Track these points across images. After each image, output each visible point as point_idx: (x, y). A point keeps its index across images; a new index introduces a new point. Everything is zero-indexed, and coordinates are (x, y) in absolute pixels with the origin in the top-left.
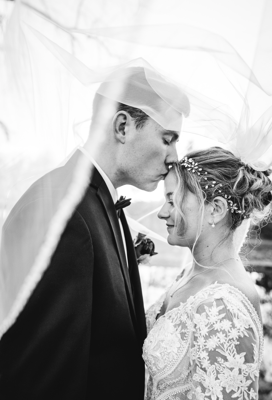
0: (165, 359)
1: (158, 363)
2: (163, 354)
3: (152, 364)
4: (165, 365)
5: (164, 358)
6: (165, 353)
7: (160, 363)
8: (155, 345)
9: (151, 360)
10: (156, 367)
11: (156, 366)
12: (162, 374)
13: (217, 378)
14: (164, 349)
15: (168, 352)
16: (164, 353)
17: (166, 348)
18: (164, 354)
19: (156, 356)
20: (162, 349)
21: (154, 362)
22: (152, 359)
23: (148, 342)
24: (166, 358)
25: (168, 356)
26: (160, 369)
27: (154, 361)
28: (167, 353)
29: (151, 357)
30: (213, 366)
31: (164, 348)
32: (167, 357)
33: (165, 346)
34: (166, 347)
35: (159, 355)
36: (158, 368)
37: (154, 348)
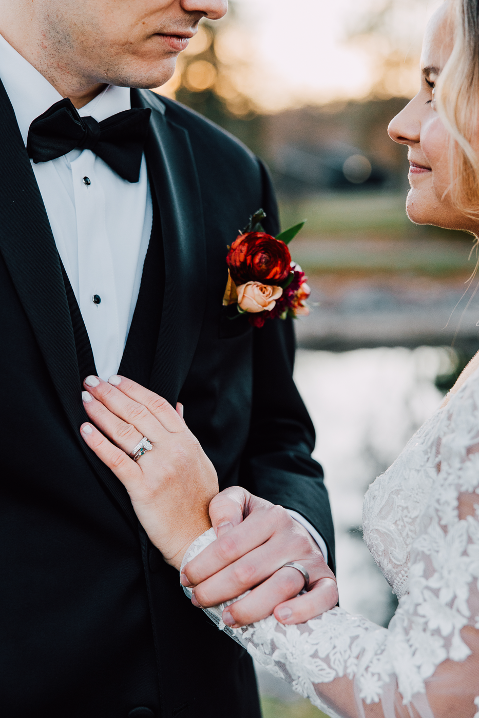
0: (407, 535)
1: (392, 548)
2: (400, 523)
3: (380, 554)
4: (408, 550)
5: (404, 534)
6: (406, 519)
7: (395, 548)
8: (383, 503)
9: (376, 542)
10: (390, 561)
11: (390, 559)
12: (405, 578)
13: (465, 553)
14: (402, 511)
15: (413, 516)
16: (403, 520)
17: (407, 508)
18: (402, 524)
19: (384, 530)
20: (398, 512)
21: (383, 548)
22: (379, 539)
23: (368, 500)
24: (410, 533)
25: (412, 528)
26: (398, 563)
27: (382, 545)
28: (410, 520)
29: (375, 535)
30: (463, 522)
31: (400, 508)
32: (411, 531)
33: (402, 503)
34: (405, 505)
35: (393, 527)
36: (393, 560)
37: (380, 512)
